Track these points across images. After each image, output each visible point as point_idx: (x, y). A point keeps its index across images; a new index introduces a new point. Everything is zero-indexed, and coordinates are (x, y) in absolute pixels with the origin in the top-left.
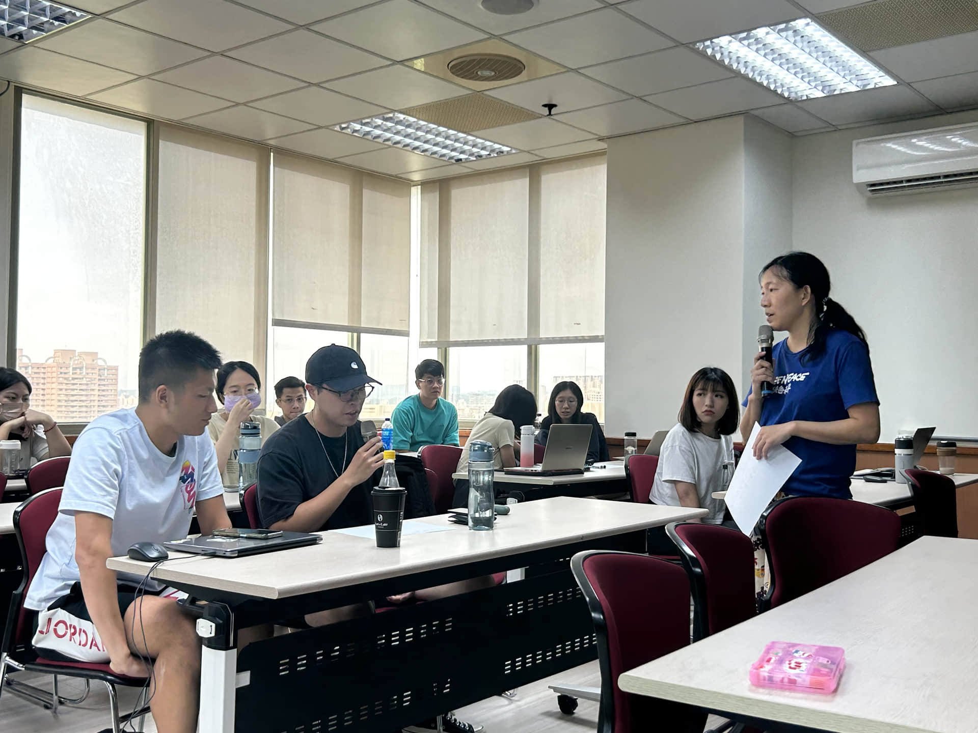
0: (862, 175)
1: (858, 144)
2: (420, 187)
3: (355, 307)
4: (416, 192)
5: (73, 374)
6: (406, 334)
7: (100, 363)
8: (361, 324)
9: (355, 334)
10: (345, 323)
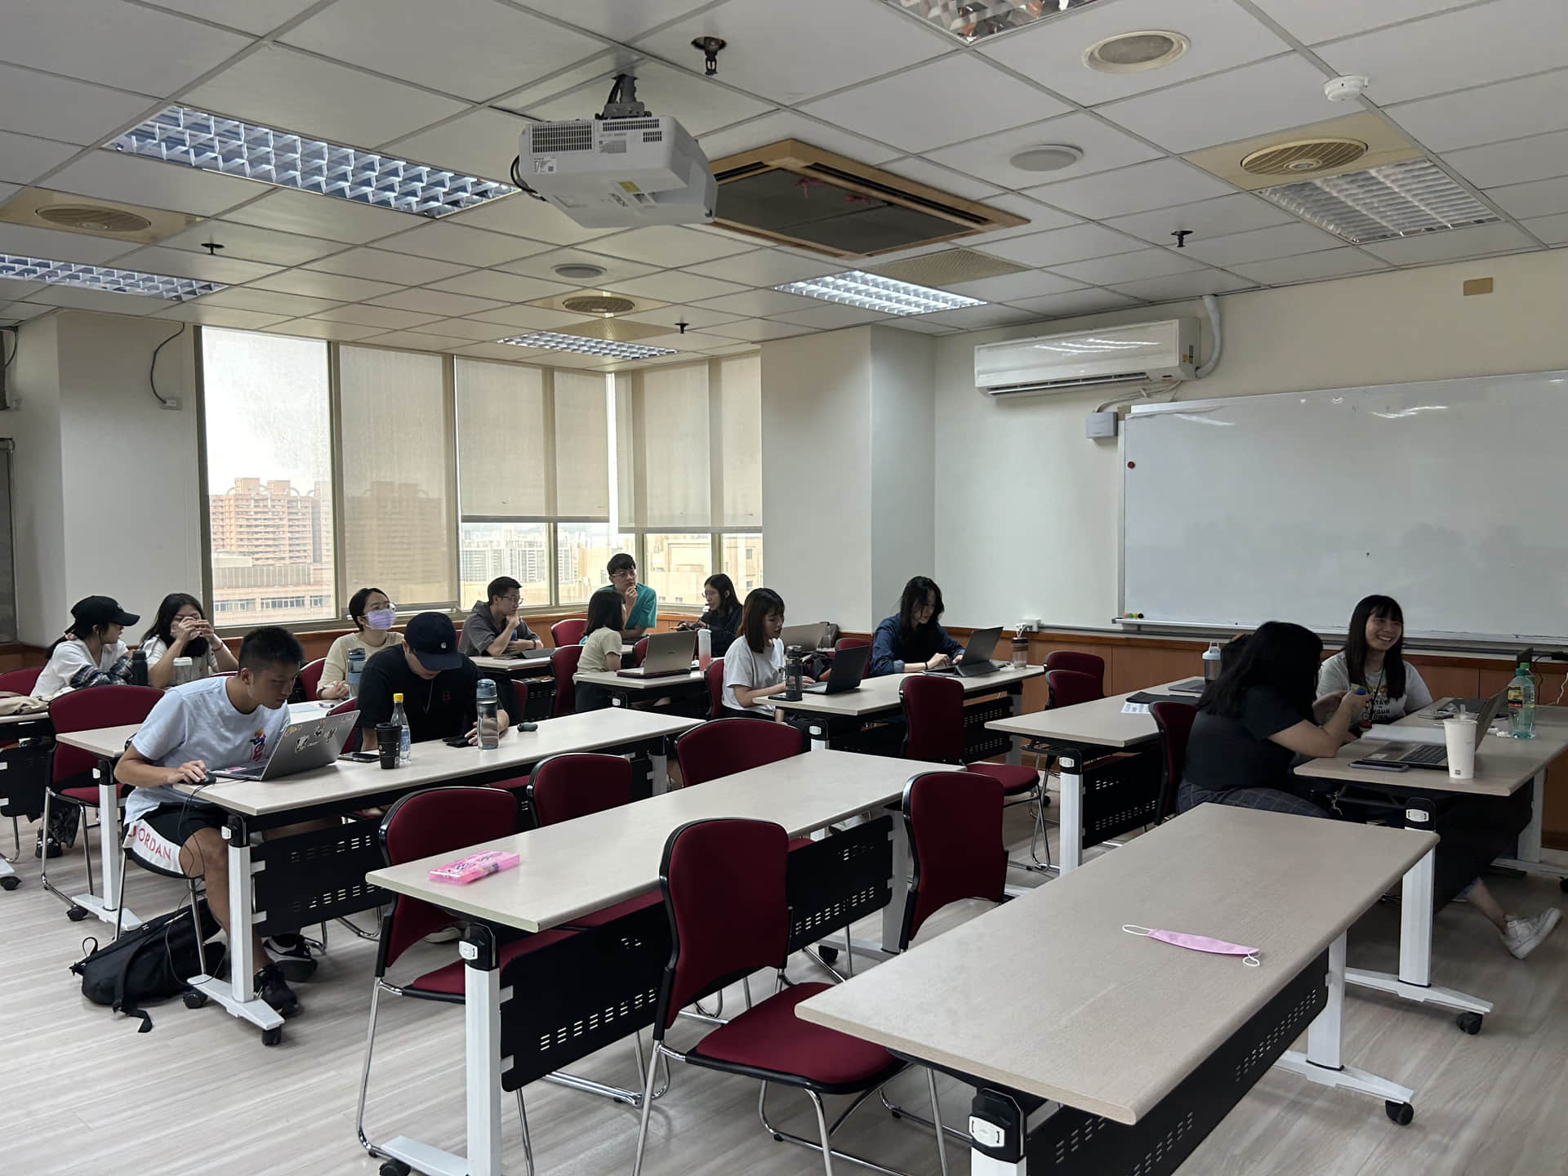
0: (982, 381)
1: (979, 349)
2: (613, 374)
3: (552, 498)
4: (611, 380)
5: (255, 506)
6: (606, 520)
7: (293, 493)
8: (556, 513)
9: (552, 524)
10: (543, 514)
